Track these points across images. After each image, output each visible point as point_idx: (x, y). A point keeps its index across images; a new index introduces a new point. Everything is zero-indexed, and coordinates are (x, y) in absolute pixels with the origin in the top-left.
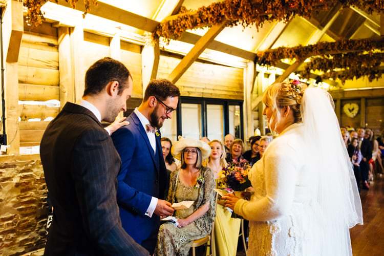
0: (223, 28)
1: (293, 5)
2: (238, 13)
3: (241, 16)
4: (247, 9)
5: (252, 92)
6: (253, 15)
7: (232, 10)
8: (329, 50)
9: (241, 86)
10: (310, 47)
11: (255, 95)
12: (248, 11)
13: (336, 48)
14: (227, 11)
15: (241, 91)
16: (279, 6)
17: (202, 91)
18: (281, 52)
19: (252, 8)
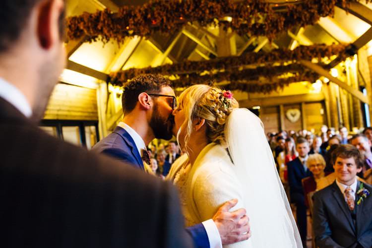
0: (81, 43)
1: (155, 21)
2: (99, 27)
3: (101, 31)
4: (108, 24)
5: (106, 112)
6: (115, 30)
7: (91, 25)
8: (176, 71)
9: (95, 107)
10: (159, 68)
11: (109, 115)
12: (109, 25)
13: (182, 69)
14: (86, 25)
15: (95, 111)
16: (142, 22)
17: (56, 112)
18: (132, 72)
19: (112, 23)
